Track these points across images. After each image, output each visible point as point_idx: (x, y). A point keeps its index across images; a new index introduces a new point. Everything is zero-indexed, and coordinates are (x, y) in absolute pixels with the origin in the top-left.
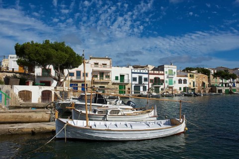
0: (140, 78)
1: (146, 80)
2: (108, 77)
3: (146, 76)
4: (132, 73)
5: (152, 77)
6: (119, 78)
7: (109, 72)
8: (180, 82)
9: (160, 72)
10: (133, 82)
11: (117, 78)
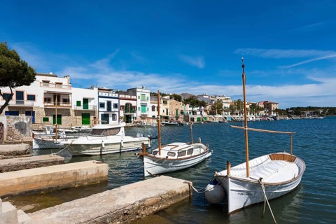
0: (109, 103)
1: (116, 106)
2: (66, 101)
3: (116, 101)
4: (99, 97)
5: (123, 103)
6: (82, 104)
7: (68, 94)
8: (153, 108)
9: (132, 97)
10: (101, 109)
11: (78, 104)
